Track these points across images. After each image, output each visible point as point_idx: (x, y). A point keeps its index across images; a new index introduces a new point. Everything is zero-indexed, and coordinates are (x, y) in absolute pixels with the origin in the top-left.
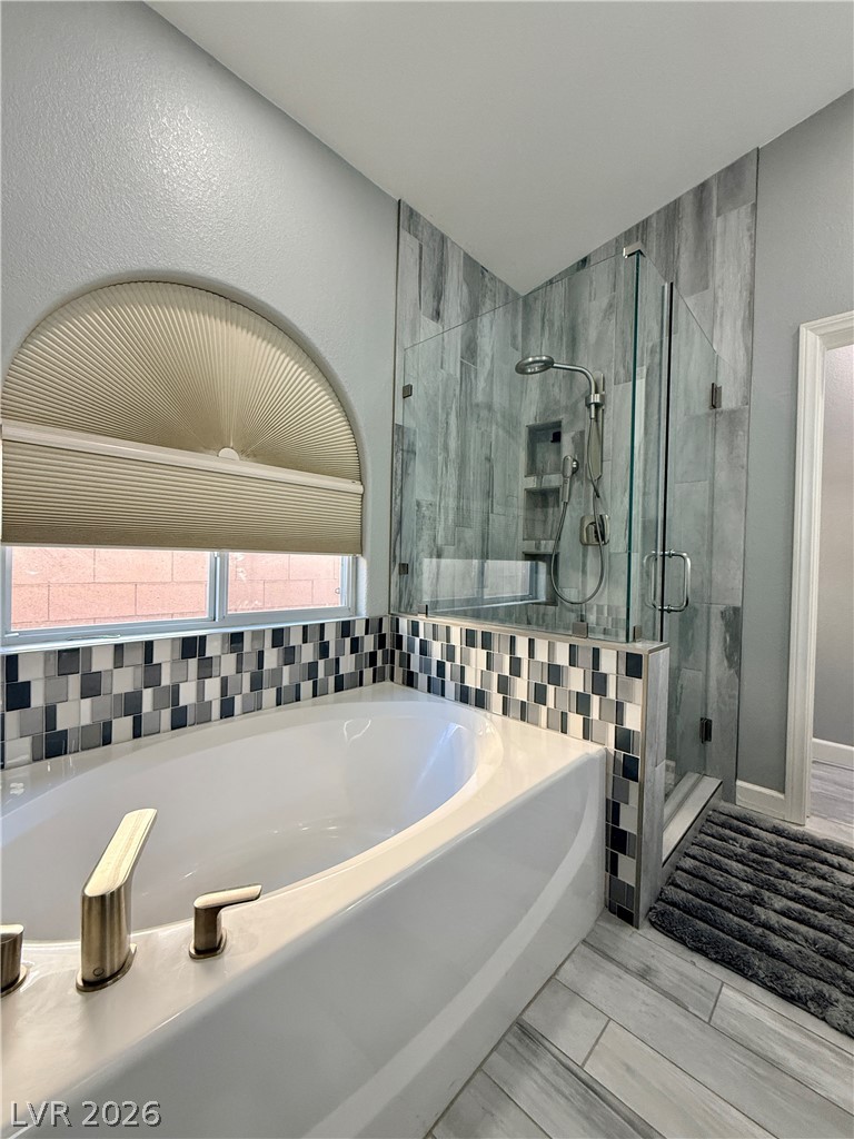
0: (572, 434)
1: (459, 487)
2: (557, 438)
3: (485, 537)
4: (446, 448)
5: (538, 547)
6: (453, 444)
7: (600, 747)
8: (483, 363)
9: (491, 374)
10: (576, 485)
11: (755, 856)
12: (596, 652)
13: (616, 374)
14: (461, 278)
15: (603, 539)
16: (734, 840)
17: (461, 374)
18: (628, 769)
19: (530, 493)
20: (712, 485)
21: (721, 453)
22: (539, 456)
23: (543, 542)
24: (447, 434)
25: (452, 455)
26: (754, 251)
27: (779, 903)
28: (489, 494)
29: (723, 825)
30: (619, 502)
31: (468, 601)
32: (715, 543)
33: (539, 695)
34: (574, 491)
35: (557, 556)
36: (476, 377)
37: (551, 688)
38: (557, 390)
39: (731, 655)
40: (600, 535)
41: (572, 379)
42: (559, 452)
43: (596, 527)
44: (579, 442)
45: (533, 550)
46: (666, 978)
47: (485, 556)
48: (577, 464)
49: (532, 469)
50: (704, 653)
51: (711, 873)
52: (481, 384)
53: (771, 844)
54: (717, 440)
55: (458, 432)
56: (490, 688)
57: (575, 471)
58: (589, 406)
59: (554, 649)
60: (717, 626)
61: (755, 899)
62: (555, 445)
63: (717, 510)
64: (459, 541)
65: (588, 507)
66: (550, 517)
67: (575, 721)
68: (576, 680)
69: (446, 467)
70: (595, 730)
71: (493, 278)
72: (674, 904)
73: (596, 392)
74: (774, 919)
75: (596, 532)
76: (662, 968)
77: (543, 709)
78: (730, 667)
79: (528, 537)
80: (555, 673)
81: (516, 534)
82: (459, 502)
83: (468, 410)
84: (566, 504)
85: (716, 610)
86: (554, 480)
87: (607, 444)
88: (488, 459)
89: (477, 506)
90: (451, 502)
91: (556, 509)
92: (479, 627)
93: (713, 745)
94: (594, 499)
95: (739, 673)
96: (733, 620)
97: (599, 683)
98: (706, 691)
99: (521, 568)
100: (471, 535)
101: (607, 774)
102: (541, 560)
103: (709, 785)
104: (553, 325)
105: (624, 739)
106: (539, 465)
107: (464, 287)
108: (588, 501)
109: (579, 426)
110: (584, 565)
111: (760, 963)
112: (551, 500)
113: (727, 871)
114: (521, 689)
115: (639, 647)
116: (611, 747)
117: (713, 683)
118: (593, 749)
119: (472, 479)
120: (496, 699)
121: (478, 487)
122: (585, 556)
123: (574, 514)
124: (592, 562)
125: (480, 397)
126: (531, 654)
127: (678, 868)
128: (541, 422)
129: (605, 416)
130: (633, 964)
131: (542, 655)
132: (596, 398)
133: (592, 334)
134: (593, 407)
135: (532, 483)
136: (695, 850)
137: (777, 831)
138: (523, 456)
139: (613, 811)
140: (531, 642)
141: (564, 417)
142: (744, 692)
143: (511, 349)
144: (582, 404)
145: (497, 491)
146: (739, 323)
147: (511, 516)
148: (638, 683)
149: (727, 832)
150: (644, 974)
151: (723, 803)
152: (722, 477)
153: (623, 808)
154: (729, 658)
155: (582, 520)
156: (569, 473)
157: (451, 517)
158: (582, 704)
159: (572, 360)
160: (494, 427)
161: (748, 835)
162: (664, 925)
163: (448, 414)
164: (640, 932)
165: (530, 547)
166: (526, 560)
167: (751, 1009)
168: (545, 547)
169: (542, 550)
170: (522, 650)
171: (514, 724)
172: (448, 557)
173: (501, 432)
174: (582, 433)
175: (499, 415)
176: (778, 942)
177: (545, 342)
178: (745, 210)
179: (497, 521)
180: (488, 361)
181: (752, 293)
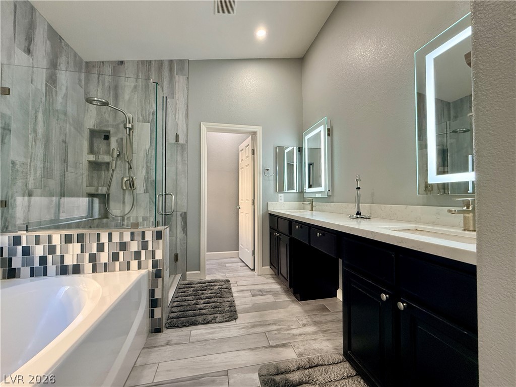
0: (117, 138)
1: (45, 155)
2: (107, 137)
3: (62, 184)
4: (35, 131)
5: (97, 190)
6: (40, 129)
7: (146, 270)
8: (61, 89)
9: (66, 95)
10: (119, 162)
11: (194, 292)
12: (143, 233)
13: (138, 118)
14: (46, 36)
15: (133, 187)
16: (188, 291)
17: (46, 90)
18: (158, 275)
19: (90, 163)
20: (177, 169)
21: (179, 158)
22: (95, 145)
23: (100, 188)
24: (35, 124)
25: (40, 135)
26: (188, 93)
27: (202, 301)
28: (65, 161)
29: (184, 288)
30: (140, 171)
31: (51, 221)
32: (178, 190)
33: (115, 257)
34: (118, 165)
35: (108, 195)
36: (56, 95)
37: (121, 253)
38: (107, 115)
39: (184, 229)
40: (132, 185)
41: (116, 113)
42: (109, 145)
43: (130, 182)
44: (120, 142)
45: (93, 192)
46: (175, 340)
47: (63, 195)
48: (119, 153)
49: (91, 151)
50: (175, 230)
51: (183, 303)
52: (60, 99)
53: (198, 287)
54: (178, 153)
55: (44, 123)
56: (83, 261)
57: (118, 156)
58: (126, 128)
59: (122, 235)
60: (179, 219)
61: (197, 304)
62: (105, 141)
63: (179, 178)
64: (45, 186)
65: (125, 173)
66: (103, 176)
67: (134, 264)
68: (134, 246)
69: (35, 142)
70: (143, 265)
71: (67, 45)
72: (174, 318)
73: (129, 123)
74: (202, 306)
75: (130, 184)
76: (172, 338)
77: (117, 263)
78: (184, 233)
79: (90, 185)
80: (123, 246)
81: (82, 182)
82: (44, 164)
83: (50, 112)
84: (113, 171)
85: (179, 214)
86: (106, 158)
87: (135, 146)
88: (64, 142)
89: (57, 167)
90: (40, 164)
91: (106, 172)
92: (74, 232)
93: (179, 262)
94: (129, 169)
95: (186, 235)
96: (184, 216)
97: (145, 246)
98: (176, 243)
99: (84, 201)
100: (54, 184)
101: (149, 280)
102: (97, 197)
103: (179, 276)
104: (104, 84)
105: (155, 264)
106: (96, 149)
107: (48, 42)
108: (125, 171)
109: (120, 136)
110: (124, 199)
111: (200, 319)
112: (104, 167)
113: (188, 300)
114: (104, 257)
115: (159, 228)
116: (150, 268)
117: (178, 240)
118: (143, 272)
119: (53, 151)
120: (88, 267)
121: (58, 156)
122: (124, 195)
123: (118, 175)
124: (128, 198)
125: (59, 106)
126: (110, 239)
127: (172, 307)
128: (98, 129)
129: (134, 134)
130: (163, 343)
131: (116, 238)
132: (130, 126)
133: (127, 97)
134: (128, 129)
135: (92, 158)
136: (177, 299)
137: (199, 283)
138: (86, 144)
139: (152, 292)
140: (110, 235)
141: (112, 130)
142: (188, 241)
143: (78, 86)
144: (122, 125)
145: (71, 159)
146: (184, 115)
147: (79, 174)
148: (161, 241)
149: (186, 289)
150: (167, 344)
151: (182, 282)
152: (180, 166)
153: (156, 290)
154: (183, 230)
155: (122, 179)
156: (115, 156)
157: (39, 172)
158: (137, 255)
159: (116, 104)
160: (68, 125)
161: (192, 287)
162: (171, 326)
163: (36, 112)
164: (164, 333)
165: (92, 190)
166: (88, 197)
167: (199, 332)
168: (101, 190)
169: (100, 192)
170: (104, 239)
171: (101, 275)
172: (37, 196)
173: (72, 129)
174: (122, 139)
175: (71, 120)
176: (203, 311)
177: (100, 90)
178: (185, 77)
179: (70, 177)
180: (64, 88)
181: (187, 106)
